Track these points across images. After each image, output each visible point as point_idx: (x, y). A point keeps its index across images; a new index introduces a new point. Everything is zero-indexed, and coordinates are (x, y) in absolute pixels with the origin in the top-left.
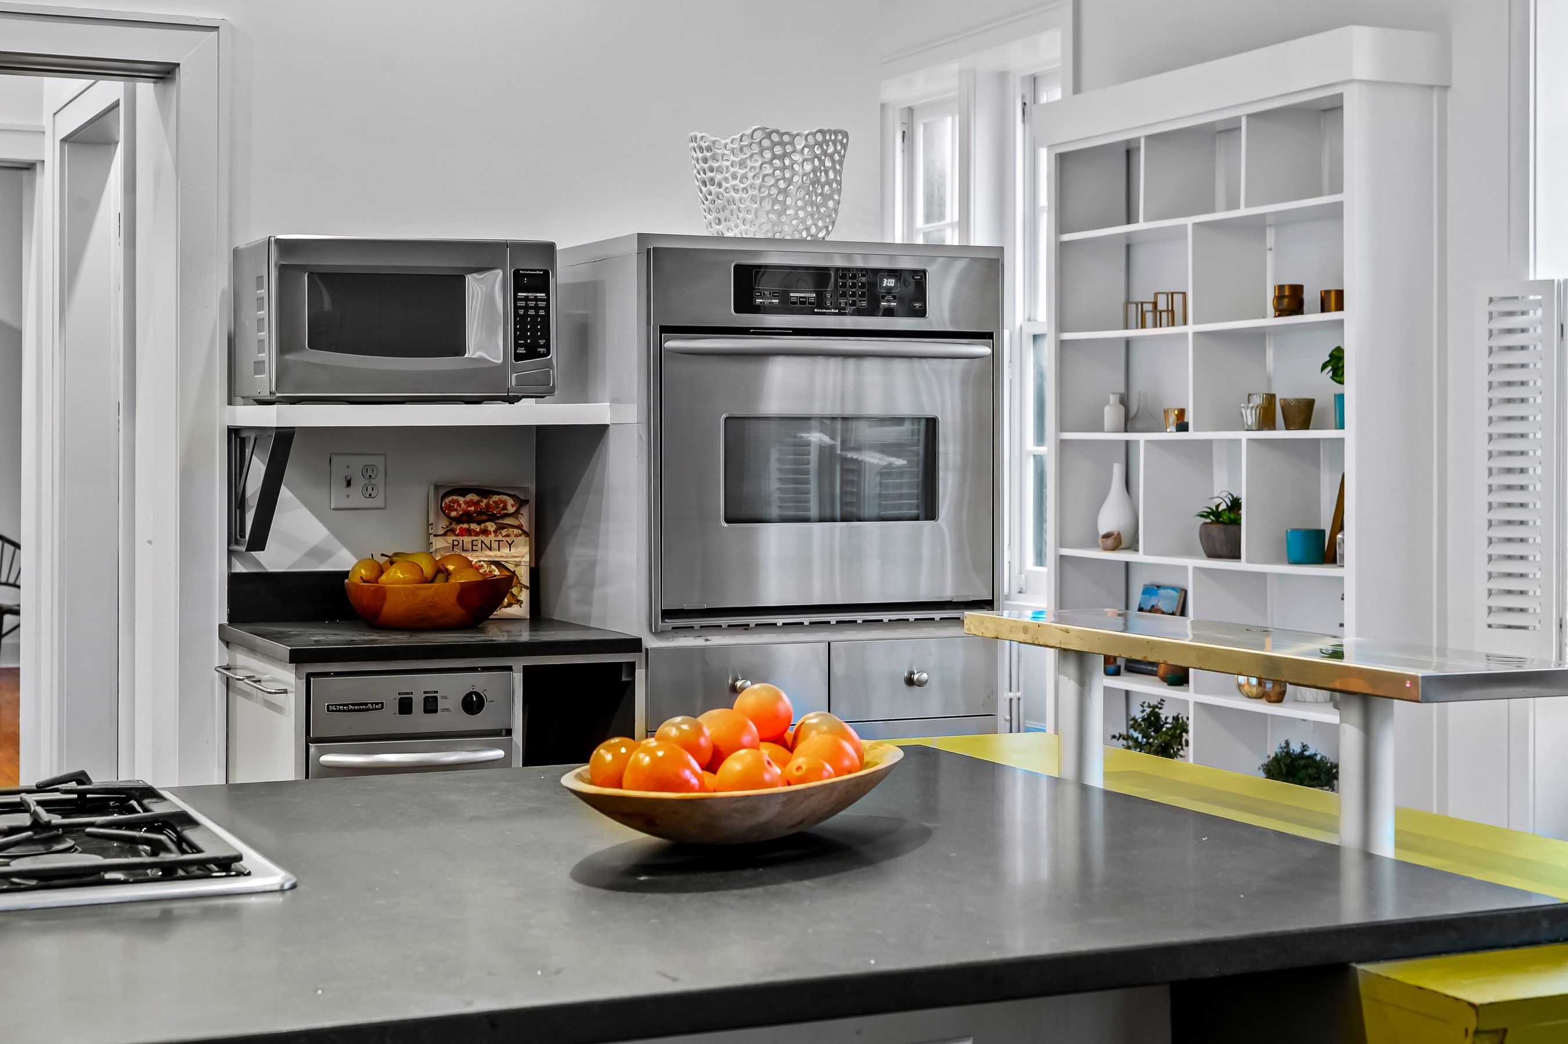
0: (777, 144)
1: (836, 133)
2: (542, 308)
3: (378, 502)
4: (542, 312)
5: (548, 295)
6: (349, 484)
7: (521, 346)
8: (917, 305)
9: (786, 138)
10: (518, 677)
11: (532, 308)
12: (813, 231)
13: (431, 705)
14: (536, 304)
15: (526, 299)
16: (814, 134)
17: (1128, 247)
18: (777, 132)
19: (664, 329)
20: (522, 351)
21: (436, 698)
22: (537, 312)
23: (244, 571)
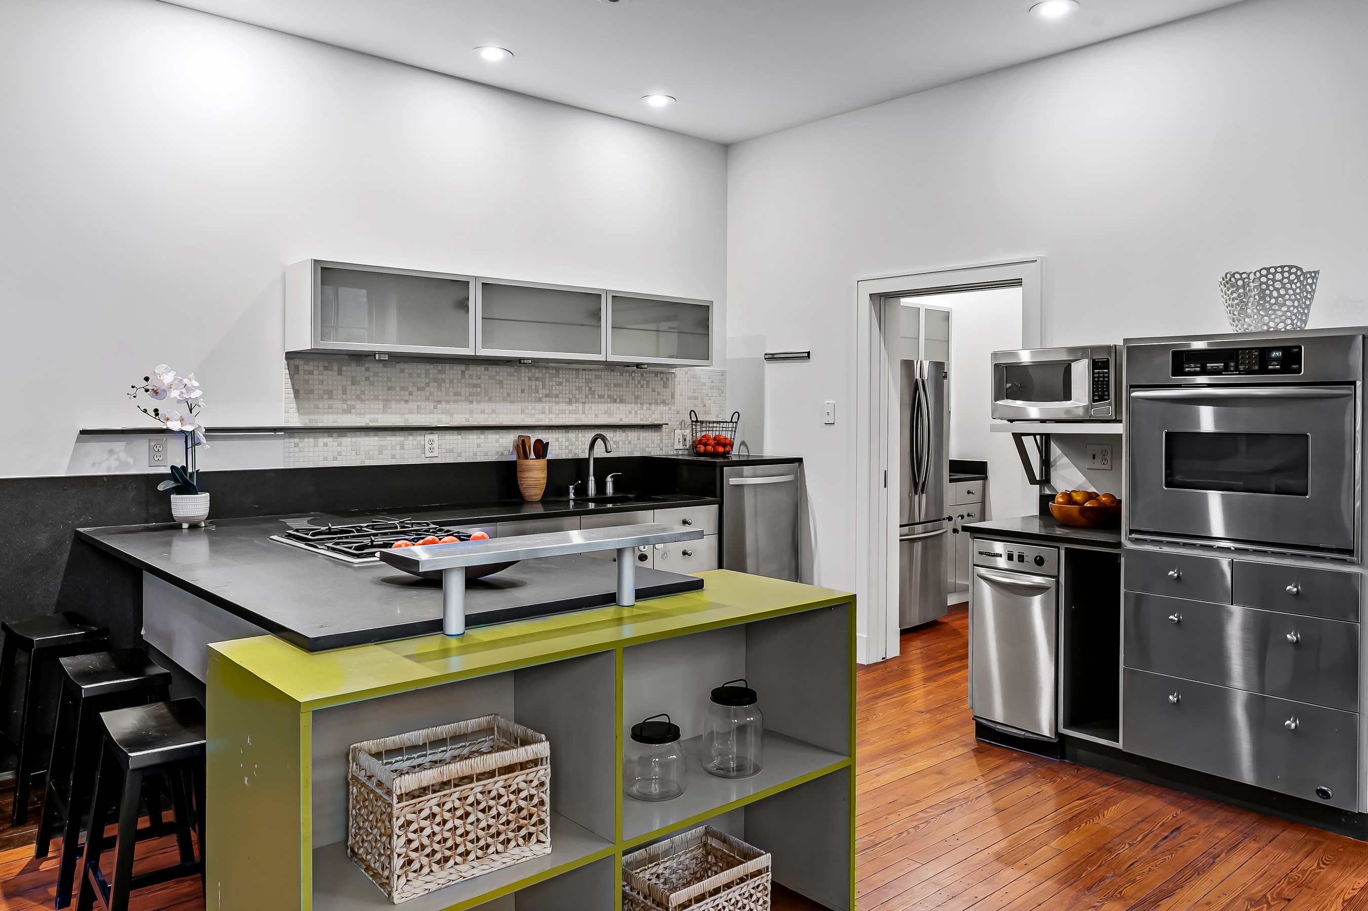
0: (1239, 279)
2: (1106, 377)
3: (1108, 466)
4: (1106, 379)
5: (1109, 371)
6: (1094, 458)
7: (1096, 395)
8: (1295, 367)
9: (1244, 276)
10: (1063, 552)
11: (1101, 377)
13: (1021, 558)
14: (1104, 375)
15: (1099, 373)
16: (1260, 271)
18: (1237, 273)
19: (1131, 386)
20: (1096, 398)
21: (1023, 556)
22: (1104, 379)
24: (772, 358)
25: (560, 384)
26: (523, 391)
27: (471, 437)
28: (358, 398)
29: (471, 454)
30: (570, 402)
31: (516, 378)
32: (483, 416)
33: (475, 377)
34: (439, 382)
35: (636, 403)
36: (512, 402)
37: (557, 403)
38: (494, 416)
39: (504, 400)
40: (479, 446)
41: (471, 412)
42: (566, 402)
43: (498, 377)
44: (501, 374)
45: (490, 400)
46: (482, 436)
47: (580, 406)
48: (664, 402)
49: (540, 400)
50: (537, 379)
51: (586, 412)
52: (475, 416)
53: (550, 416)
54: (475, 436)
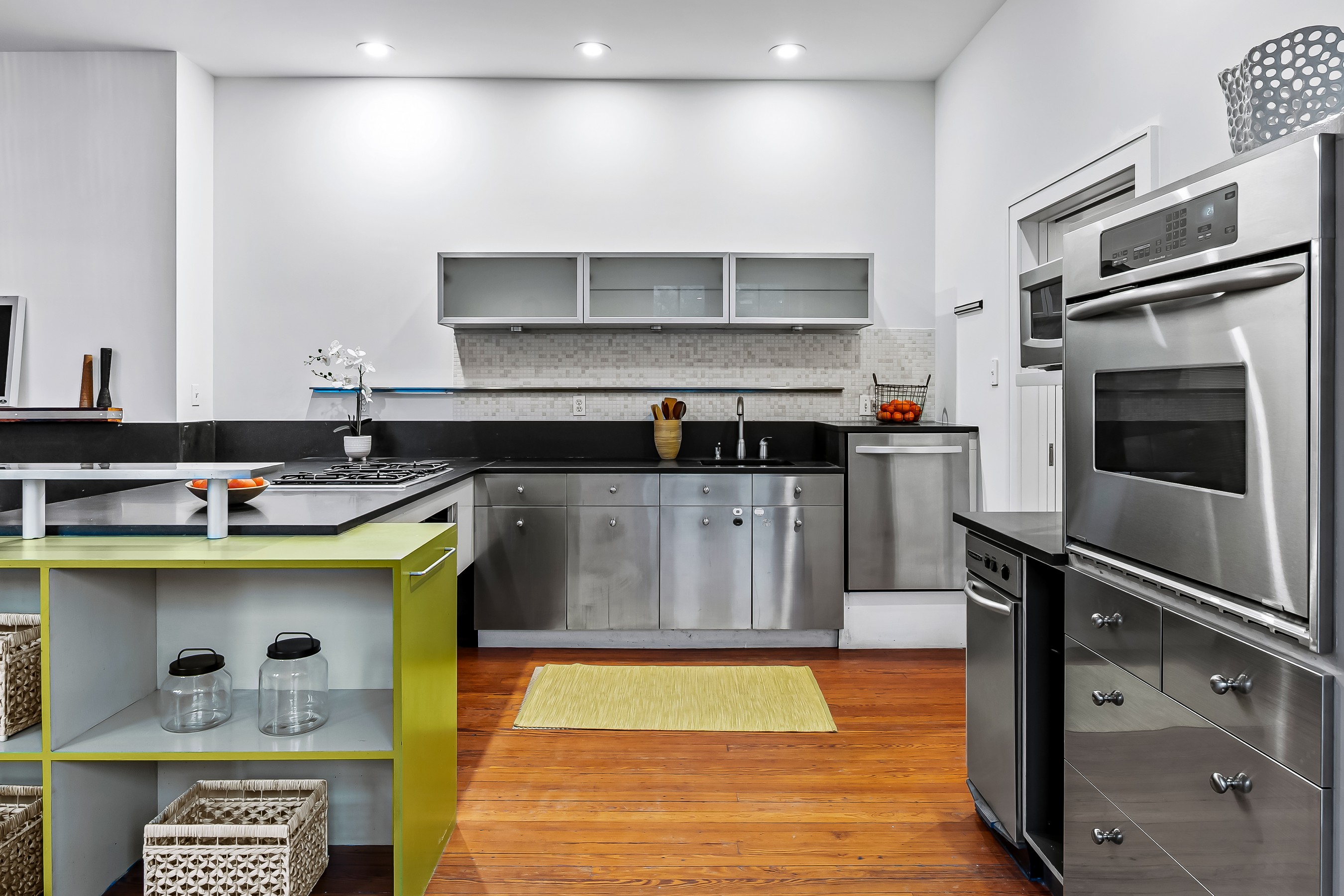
13: (994, 566)
24: (960, 311)
25: (714, 349)
26: (672, 357)
27: (618, 398)
28: (514, 365)
29: (618, 414)
30: (726, 366)
31: (665, 345)
32: (630, 379)
33: (622, 345)
34: (587, 350)
35: (807, 367)
36: (661, 367)
37: (710, 367)
38: (641, 379)
39: (653, 365)
40: (626, 407)
41: (618, 376)
42: (721, 367)
43: (645, 345)
44: (649, 341)
45: (638, 365)
46: (630, 398)
47: (738, 370)
48: (845, 366)
49: (691, 365)
50: (688, 345)
51: (745, 376)
52: (622, 380)
53: (703, 380)
54: (622, 398)
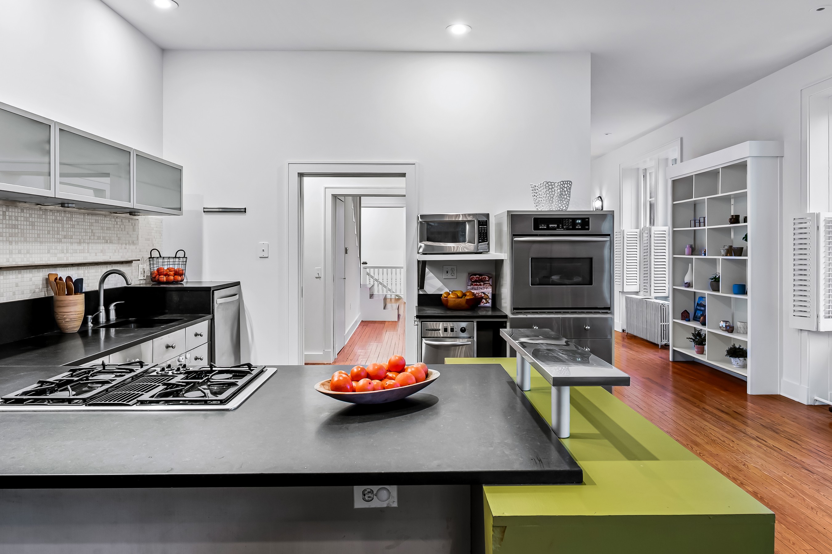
0: (550, 185)
1: (567, 181)
2: (486, 230)
3: (455, 277)
5: (487, 227)
6: (447, 273)
7: (480, 239)
8: (587, 227)
9: (553, 184)
10: (475, 324)
12: (561, 207)
13: (452, 330)
14: (484, 229)
15: (481, 228)
16: (560, 182)
17: (695, 205)
18: (550, 182)
19: (514, 235)
20: (480, 241)
21: (453, 328)
22: (484, 231)
23: (422, 293)
24: (207, 211)
25: (73, 226)
26: (49, 233)
27: (11, 277)
29: (11, 294)
30: (80, 243)
31: (44, 220)
32: (20, 256)
33: (13, 218)
36: (41, 242)
37: (72, 243)
38: (28, 255)
39: (36, 241)
40: (17, 285)
41: (11, 253)
42: (77, 243)
43: (31, 219)
44: (33, 216)
45: (26, 241)
46: (20, 276)
47: (86, 245)
49: (60, 241)
50: (58, 222)
51: (90, 252)
52: (14, 256)
53: (67, 255)
54: (14, 276)
